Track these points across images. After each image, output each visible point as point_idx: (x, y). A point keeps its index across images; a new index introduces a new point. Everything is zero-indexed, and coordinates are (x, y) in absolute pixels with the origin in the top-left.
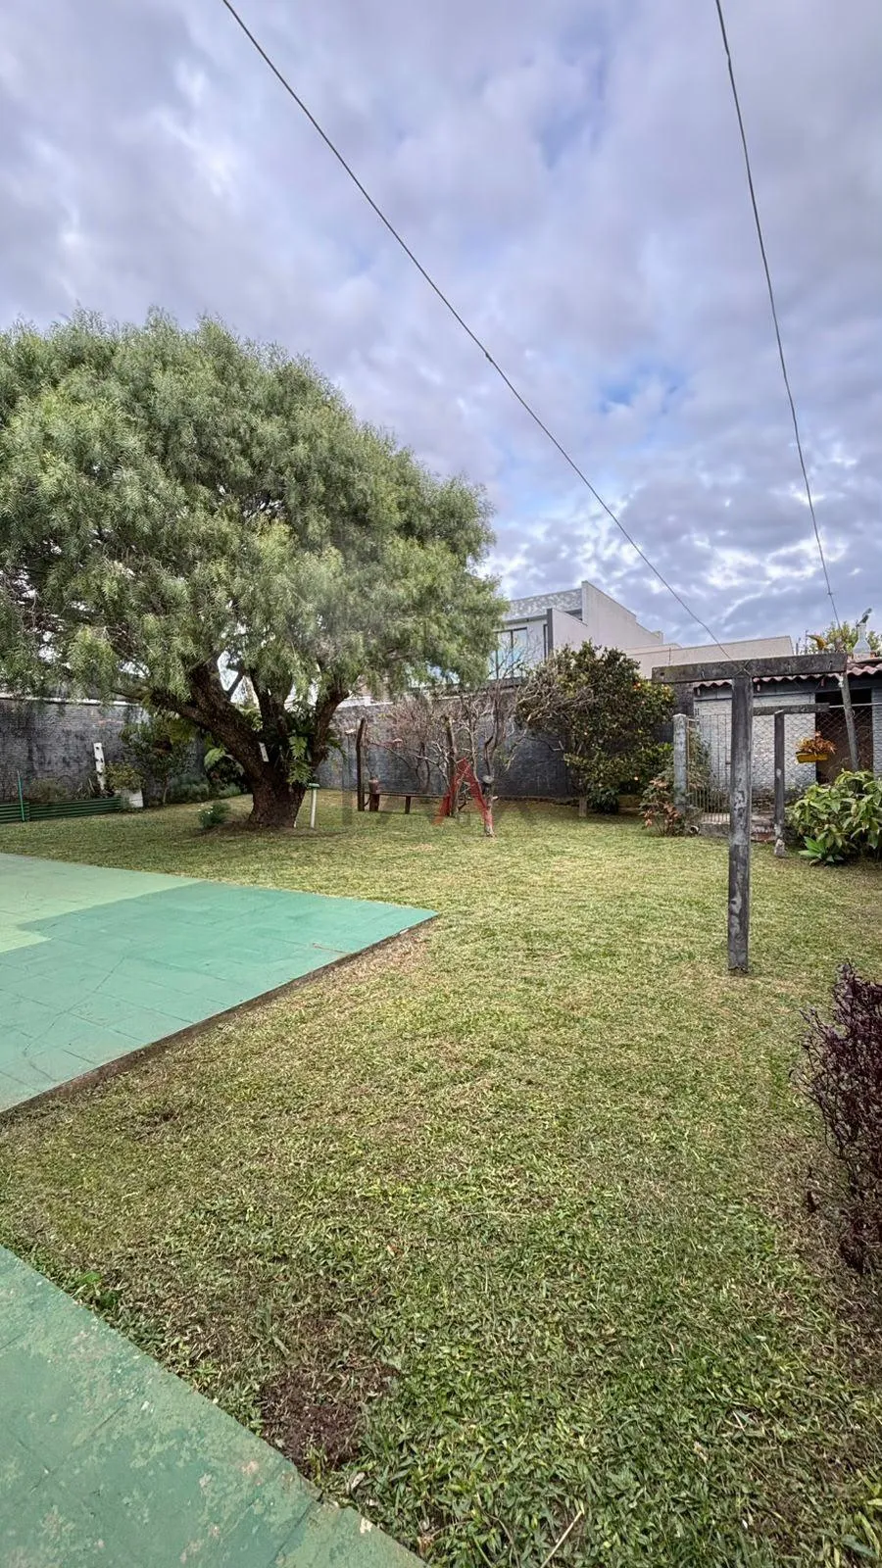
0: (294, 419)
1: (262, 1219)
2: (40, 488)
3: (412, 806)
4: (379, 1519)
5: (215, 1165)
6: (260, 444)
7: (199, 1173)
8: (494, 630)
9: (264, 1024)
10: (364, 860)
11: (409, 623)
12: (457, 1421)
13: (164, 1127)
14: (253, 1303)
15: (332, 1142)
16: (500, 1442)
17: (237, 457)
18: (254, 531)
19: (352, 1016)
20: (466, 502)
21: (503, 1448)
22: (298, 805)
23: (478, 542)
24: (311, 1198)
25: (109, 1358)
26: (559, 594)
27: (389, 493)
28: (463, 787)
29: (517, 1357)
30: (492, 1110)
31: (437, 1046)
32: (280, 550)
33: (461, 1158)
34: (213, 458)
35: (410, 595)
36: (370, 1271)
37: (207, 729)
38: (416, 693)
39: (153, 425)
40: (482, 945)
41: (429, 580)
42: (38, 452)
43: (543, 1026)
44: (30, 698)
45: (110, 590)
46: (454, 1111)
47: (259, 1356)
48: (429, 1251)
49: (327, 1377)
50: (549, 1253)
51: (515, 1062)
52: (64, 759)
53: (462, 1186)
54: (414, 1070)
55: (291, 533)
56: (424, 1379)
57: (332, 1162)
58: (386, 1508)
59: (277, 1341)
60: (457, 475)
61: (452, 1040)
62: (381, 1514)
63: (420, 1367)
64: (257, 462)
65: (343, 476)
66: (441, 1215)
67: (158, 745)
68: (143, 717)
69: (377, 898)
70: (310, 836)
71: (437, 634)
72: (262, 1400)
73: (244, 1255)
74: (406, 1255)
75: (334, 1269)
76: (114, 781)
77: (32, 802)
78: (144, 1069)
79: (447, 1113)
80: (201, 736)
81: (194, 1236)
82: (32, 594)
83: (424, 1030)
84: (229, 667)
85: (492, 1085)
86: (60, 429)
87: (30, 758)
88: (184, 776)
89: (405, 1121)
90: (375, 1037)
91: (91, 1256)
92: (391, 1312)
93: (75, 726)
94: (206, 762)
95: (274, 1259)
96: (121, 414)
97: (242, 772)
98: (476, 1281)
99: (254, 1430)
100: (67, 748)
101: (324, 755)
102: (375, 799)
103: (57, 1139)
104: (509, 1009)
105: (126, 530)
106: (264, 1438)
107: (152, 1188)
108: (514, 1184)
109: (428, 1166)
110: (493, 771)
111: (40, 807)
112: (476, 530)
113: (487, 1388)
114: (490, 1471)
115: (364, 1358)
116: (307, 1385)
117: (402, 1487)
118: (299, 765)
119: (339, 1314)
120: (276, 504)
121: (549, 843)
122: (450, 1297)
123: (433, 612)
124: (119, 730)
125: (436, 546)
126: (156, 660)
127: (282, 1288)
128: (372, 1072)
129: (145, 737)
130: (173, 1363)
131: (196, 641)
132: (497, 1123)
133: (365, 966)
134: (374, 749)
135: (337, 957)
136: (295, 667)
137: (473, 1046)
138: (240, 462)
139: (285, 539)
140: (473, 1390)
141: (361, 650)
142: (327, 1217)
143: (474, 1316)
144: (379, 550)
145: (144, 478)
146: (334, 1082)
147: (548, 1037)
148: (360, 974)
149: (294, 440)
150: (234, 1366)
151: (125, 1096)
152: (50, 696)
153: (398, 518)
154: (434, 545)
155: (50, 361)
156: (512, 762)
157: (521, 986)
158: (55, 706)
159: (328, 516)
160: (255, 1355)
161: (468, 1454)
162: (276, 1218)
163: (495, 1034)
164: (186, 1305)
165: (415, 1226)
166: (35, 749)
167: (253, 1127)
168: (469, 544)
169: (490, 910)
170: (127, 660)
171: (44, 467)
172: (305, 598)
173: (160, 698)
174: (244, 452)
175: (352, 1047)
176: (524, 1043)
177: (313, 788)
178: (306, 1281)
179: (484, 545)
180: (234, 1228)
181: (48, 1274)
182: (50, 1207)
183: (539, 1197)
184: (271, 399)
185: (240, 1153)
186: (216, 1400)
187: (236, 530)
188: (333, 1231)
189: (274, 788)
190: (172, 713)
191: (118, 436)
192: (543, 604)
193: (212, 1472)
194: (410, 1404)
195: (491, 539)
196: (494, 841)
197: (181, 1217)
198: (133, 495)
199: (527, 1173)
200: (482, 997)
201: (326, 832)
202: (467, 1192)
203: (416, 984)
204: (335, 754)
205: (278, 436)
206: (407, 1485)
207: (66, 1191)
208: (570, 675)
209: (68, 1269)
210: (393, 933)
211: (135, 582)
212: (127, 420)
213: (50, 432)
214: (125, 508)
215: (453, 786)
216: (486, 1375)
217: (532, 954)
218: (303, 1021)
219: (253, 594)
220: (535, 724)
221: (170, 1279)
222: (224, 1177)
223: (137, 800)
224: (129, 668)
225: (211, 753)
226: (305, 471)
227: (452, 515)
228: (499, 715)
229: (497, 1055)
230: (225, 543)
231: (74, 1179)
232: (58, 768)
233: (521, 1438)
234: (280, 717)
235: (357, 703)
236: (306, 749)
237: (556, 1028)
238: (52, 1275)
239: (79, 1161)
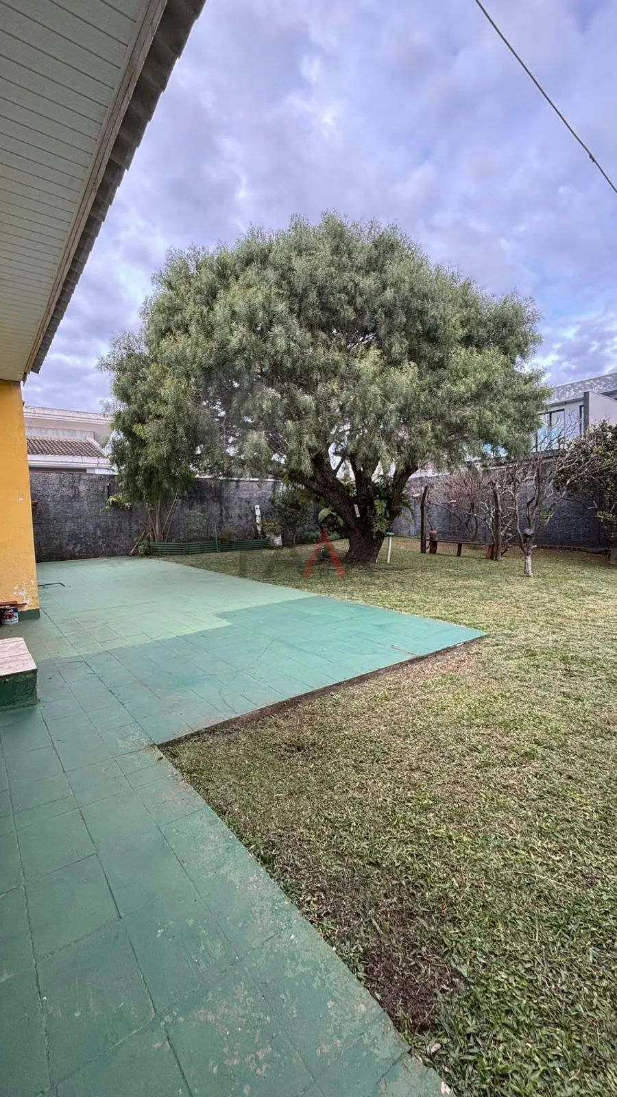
0: (385, 273)
1: (361, 833)
2: (229, 347)
3: (462, 551)
4: (454, 1085)
5: (330, 788)
6: (361, 295)
7: (320, 791)
8: (539, 412)
9: (359, 698)
10: (427, 589)
11: (468, 412)
12: (515, 1035)
13: (298, 754)
14: (357, 890)
15: (409, 790)
16: (554, 1068)
17: (345, 307)
18: (356, 357)
19: (422, 701)
20: (516, 313)
21: (556, 1074)
22: (380, 547)
23: (526, 344)
24: (395, 827)
25: (271, 897)
26: (594, 380)
27: (454, 315)
28: (506, 537)
29: (567, 1003)
30: (537, 793)
31: (489, 735)
32: (374, 368)
33: (511, 825)
34: (330, 309)
35: (469, 389)
36: (440, 893)
37: (321, 494)
38: (470, 465)
39: (293, 294)
40: (524, 662)
41: (485, 376)
42: (228, 323)
43: (581, 733)
44: (221, 478)
45: (267, 407)
46: (504, 787)
47: (362, 928)
48: (486, 892)
49: (410, 962)
50: (595, 926)
51: (556, 758)
52: (239, 515)
53: (512, 847)
54: (471, 750)
55: (381, 355)
56: (486, 991)
57: (410, 804)
58: (458, 1078)
59: (374, 922)
60: (509, 293)
61: (501, 732)
62: (454, 1081)
63: (482, 981)
64: (359, 308)
65: (420, 308)
66: (496, 866)
67: (292, 506)
68: (282, 488)
69: (438, 618)
70: (388, 569)
71: (490, 418)
72: (365, 960)
73: (350, 855)
74: (467, 889)
75: (414, 884)
76: (266, 529)
77: (222, 540)
78: (286, 714)
79: (498, 787)
80: (317, 500)
81: (318, 833)
82: (223, 414)
83: (478, 720)
84: (336, 454)
85: (537, 774)
86: (241, 307)
87: (221, 515)
88: (306, 526)
89: (464, 786)
90: (439, 720)
91: (258, 828)
92: (457, 931)
93: (245, 495)
94: (319, 517)
95: (370, 863)
96: (275, 290)
97: (342, 523)
98: (527, 928)
99: (360, 979)
100: (240, 507)
101: (398, 513)
102: (434, 544)
103: (237, 749)
104: (550, 716)
105: (276, 367)
106: (368, 988)
107: (291, 794)
108: (558, 858)
109: (483, 825)
110: (533, 526)
111: (225, 544)
112: (524, 335)
113: (540, 1019)
114: (545, 1087)
115: (437, 957)
116: (396, 960)
117: (470, 1068)
118: (380, 520)
119: (417, 917)
120: (371, 336)
121: (583, 585)
122: (506, 935)
123: (487, 402)
124: (268, 497)
125: (492, 351)
126: (292, 451)
127: (376, 885)
128: (437, 744)
129: (284, 501)
130: (307, 913)
131: (318, 437)
132: (542, 804)
133: (430, 666)
134: (433, 508)
135: (409, 657)
136: (383, 451)
137: (519, 739)
138: (347, 310)
139: (377, 360)
140: (528, 1016)
141: (430, 434)
142: (406, 843)
143: (526, 956)
144: (445, 359)
145: (288, 330)
146: (410, 747)
147: (586, 743)
148: (427, 672)
149: (384, 288)
150: (345, 929)
151: (275, 730)
152: (232, 477)
153: (461, 332)
154: (489, 350)
155: (235, 264)
156: (551, 518)
157: (560, 698)
158: (234, 483)
159: (407, 339)
160: (359, 926)
161: (526, 1066)
162: (371, 835)
163: (538, 733)
164: (314, 877)
165: (475, 868)
166: (224, 509)
167: (354, 767)
168: (518, 346)
169: (531, 635)
170: (275, 452)
171: (231, 331)
172: (389, 400)
173: (295, 476)
174: (350, 303)
175: (422, 724)
176: (563, 745)
177: (389, 536)
178: (393, 885)
179: (531, 346)
180: (344, 834)
181: (235, 832)
182: (235, 790)
183: (583, 875)
184: (369, 261)
185: (346, 783)
186: (334, 949)
187: (344, 357)
188: (412, 856)
189: (363, 536)
190: (301, 485)
191: (272, 305)
192: (580, 389)
193: (335, 1000)
194: (475, 1008)
195: (537, 340)
196: (532, 581)
197: (310, 817)
198: (281, 343)
199: (571, 852)
200: (525, 702)
201: (400, 567)
202: (517, 854)
203: (470, 685)
204: (405, 513)
205: (373, 287)
206: (474, 1068)
207: (243, 783)
208: (607, 446)
209: (246, 832)
210: (451, 645)
211: (281, 401)
212: (278, 294)
213: (234, 309)
214: (277, 352)
215: (497, 537)
216: (540, 1008)
217: (569, 673)
218: (387, 699)
219: (354, 402)
220: (573, 487)
221: (304, 857)
222: (336, 797)
223: (278, 541)
224: (275, 457)
225: (323, 511)
226: (392, 308)
227: (505, 325)
228: (539, 480)
229: (540, 750)
230: (336, 368)
231: (246, 776)
232: (235, 520)
233: (573, 1072)
234: (369, 486)
235: (423, 475)
236: (386, 508)
237: (593, 737)
238: (237, 833)
239: (249, 766)
